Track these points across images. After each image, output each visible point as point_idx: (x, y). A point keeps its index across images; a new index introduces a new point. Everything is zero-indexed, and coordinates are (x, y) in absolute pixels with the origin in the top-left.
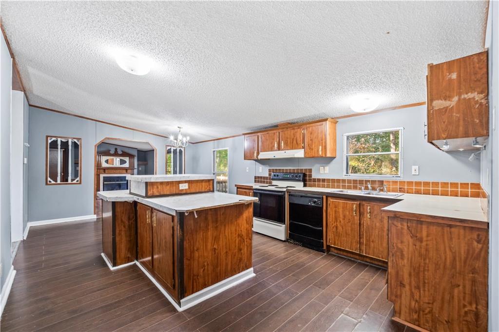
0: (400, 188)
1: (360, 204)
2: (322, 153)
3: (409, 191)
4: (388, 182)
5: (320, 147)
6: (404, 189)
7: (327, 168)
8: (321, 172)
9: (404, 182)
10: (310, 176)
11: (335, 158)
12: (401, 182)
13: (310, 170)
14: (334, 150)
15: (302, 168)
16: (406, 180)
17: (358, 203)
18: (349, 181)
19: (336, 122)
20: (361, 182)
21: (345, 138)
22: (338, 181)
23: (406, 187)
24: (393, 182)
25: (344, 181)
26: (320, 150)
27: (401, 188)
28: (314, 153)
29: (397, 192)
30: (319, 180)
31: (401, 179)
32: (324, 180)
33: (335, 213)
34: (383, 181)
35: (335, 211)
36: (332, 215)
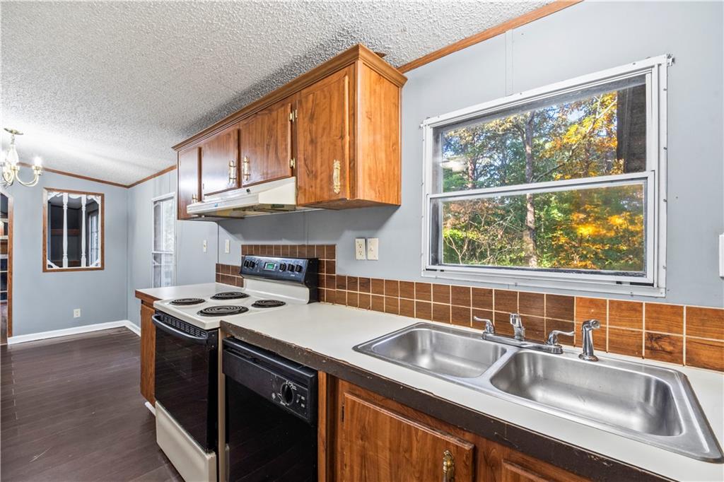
0: (651, 337)
1: (475, 450)
2: (343, 186)
3: (705, 354)
4: (597, 304)
5: (337, 164)
6: (675, 342)
7: (374, 243)
8: (358, 257)
9: (676, 310)
10: (332, 267)
11: (397, 207)
12: (657, 311)
13: (331, 249)
14: (393, 178)
15: (311, 243)
16: (685, 300)
17: (467, 447)
18: (441, 291)
19: (399, 83)
20: (482, 296)
21: (429, 134)
22: (407, 287)
23: (684, 336)
24: (616, 306)
25: (423, 288)
26: (336, 173)
27: (659, 338)
28: (322, 188)
29: (639, 355)
30: (353, 282)
31: (660, 296)
32: (365, 283)
33: (363, 466)
34: (570, 300)
35: (363, 457)
36: (352, 468)
